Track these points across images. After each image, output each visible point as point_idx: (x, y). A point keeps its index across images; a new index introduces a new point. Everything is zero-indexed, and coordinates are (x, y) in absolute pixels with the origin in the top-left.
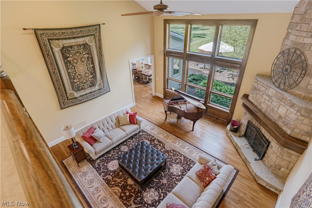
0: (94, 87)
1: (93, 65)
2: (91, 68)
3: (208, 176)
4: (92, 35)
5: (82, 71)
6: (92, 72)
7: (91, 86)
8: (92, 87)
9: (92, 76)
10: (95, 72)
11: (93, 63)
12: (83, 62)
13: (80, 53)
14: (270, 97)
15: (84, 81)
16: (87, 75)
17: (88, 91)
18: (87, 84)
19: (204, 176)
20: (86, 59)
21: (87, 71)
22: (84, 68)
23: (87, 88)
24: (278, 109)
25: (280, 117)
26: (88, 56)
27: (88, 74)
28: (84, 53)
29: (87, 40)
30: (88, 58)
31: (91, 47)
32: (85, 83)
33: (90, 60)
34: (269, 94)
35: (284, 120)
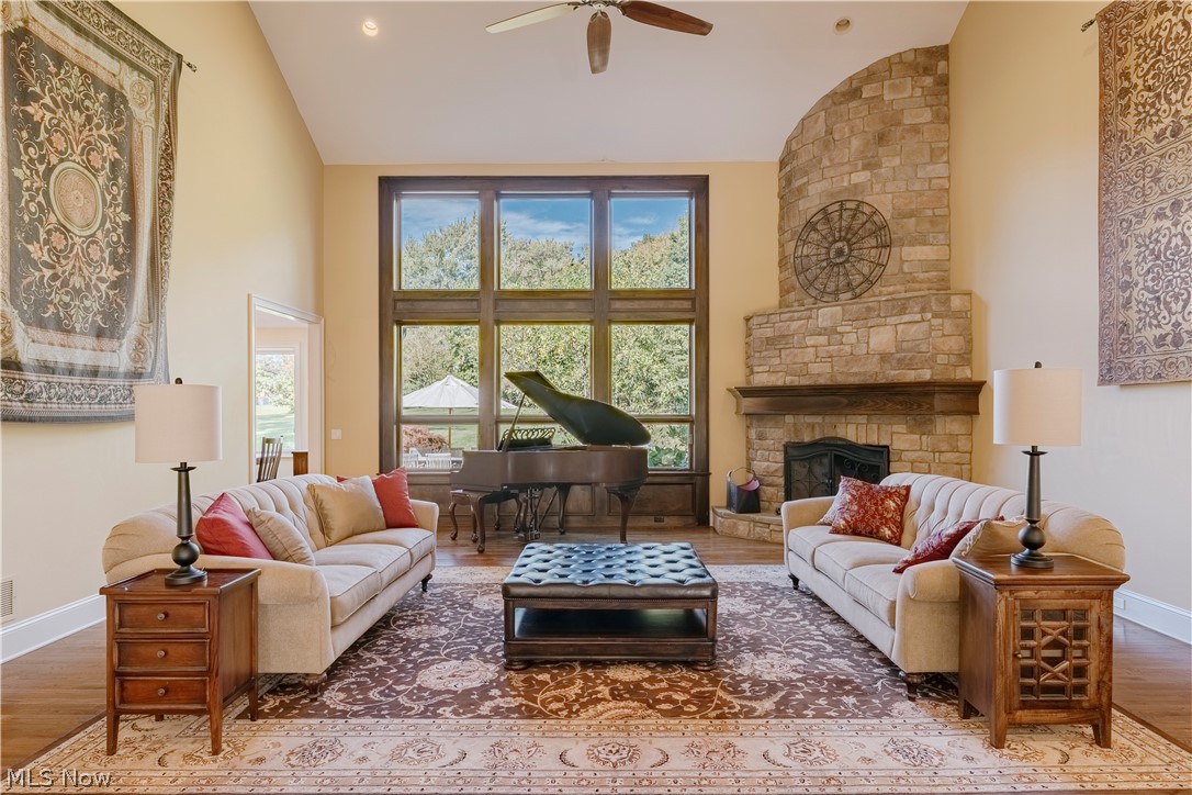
0: (115, 343)
1: (127, 218)
2: (120, 231)
3: (886, 497)
4: (149, 76)
5: (77, 218)
6: (120, 250)
7: (100, 334)
8: (105, 342)
9: (117, 273)
10: (131, 257)
11: (131, 205)
12: (95, 171)
13: (89, 119)
14: (830, 332)
15: (77, 281)
16: (95, 253)
17: (82, 353)
18: (86, 309)
19: (876, 504)
20: (107, 165)
21: (99, 235)
22: (90, 211)
23: (82, 333)
24: (868, 343)
25: (884, 357)
26: (117, 156)
27: (102, 251)
28: (103, 132)
29: (128, 80)
30: (115, 165)
31: (135, 127)
32: (78, 291)
33: (120, 180)
34: (824, 325)
35: (898, 356)
